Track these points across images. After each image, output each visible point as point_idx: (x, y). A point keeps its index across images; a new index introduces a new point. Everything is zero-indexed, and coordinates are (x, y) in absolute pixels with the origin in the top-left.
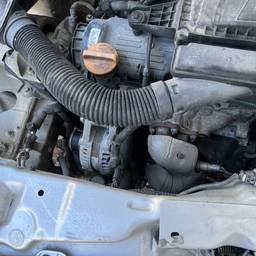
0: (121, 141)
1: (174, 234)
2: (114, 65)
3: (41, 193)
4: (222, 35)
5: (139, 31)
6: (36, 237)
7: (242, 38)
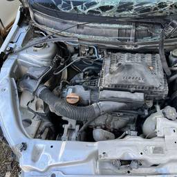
0: (81, 132)
1: (104, 153)
2: (78, 100)
3: (52, 147)
4: (114, 87)
5: (86, 89)
6: (49, 165)
7: (120, 88)
